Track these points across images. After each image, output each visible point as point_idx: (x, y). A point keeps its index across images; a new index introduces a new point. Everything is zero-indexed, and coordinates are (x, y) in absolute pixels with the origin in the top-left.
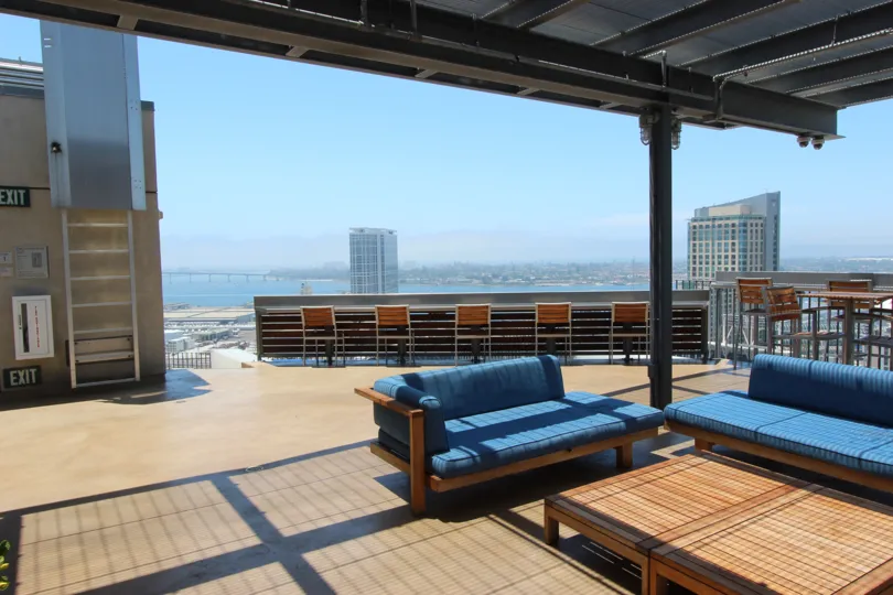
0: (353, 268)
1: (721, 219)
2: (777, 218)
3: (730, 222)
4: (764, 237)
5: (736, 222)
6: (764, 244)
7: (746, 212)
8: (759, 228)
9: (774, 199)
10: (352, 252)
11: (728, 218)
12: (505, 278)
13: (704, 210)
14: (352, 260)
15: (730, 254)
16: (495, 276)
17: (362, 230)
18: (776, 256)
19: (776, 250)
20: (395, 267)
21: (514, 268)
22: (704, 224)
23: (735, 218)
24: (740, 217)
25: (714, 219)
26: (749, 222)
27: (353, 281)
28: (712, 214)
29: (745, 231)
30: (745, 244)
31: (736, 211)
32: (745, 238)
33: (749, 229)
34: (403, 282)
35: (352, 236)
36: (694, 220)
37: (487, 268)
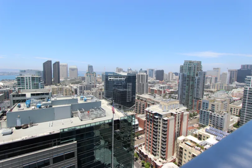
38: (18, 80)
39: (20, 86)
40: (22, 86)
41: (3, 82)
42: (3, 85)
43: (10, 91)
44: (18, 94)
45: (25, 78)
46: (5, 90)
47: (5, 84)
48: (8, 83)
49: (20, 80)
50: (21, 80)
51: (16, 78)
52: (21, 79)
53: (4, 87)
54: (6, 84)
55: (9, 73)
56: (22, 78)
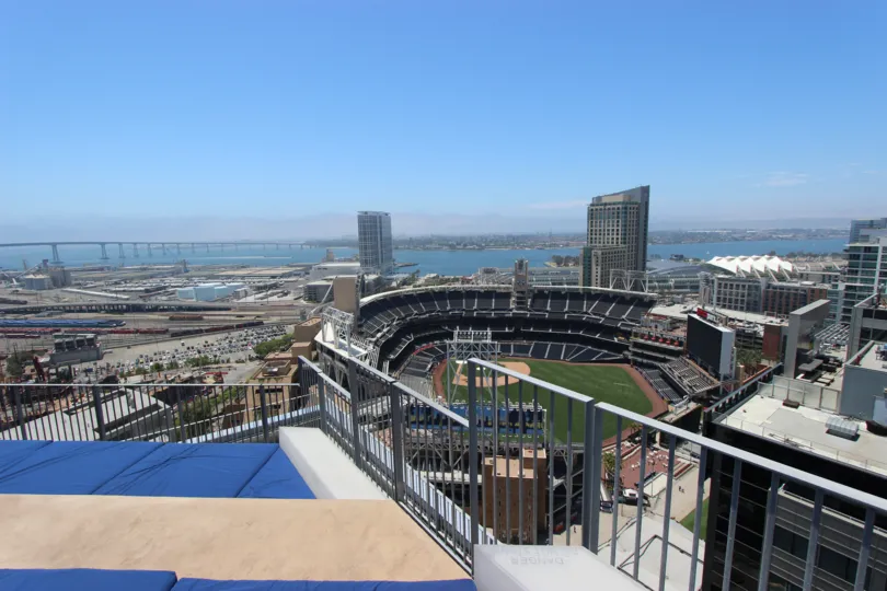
0: (360, 239)
1: (610, 204)
2: (647, 204)
3: (616, 207)
4: (638, 217)
5: (620, 206)
6: (638, 222)
7: (627, 200)
8: (635, 211)
9: (645, 191)
10: (360, 226)
11: (614, 204)
12: (465, 245)
13: (599, 198)
14: (360, 233)
15: (615, 228)
16: (458, 244)
17: (366, 213)
18: (646, 230)
19: (646, 225)
20: (390, 238)
21: (471, 238)
22: (598, 207)
23: (619, 203)
24: (623, 203)
25: (606, 204)
26: (629, 206)
27: (361, 248)
28: (604, 200)
29: (626, 213)
30: (626, 221)
31: (620, 199)
32: (626, 217)
33: (628, 211)
34: (397, 248)
35: (359, 217)
36: (592, 205)
37: (453, 238)
38: (852, 257)
39: (855, 280)
40: (862, 280)
41: (792, 260)
42: (790, 269)
43: (813, 291)
44: (877, 307)
45: (880, 250)
46: (797, 285)
47: (796, 268)
48: (808, 264)
49: (858, 257)
50: (861, 257)
51: (846, 250)
52: (862, 254)
53: (793, 275)
54: (800, 269)
55: (810, 230)
56: (868, 249)
